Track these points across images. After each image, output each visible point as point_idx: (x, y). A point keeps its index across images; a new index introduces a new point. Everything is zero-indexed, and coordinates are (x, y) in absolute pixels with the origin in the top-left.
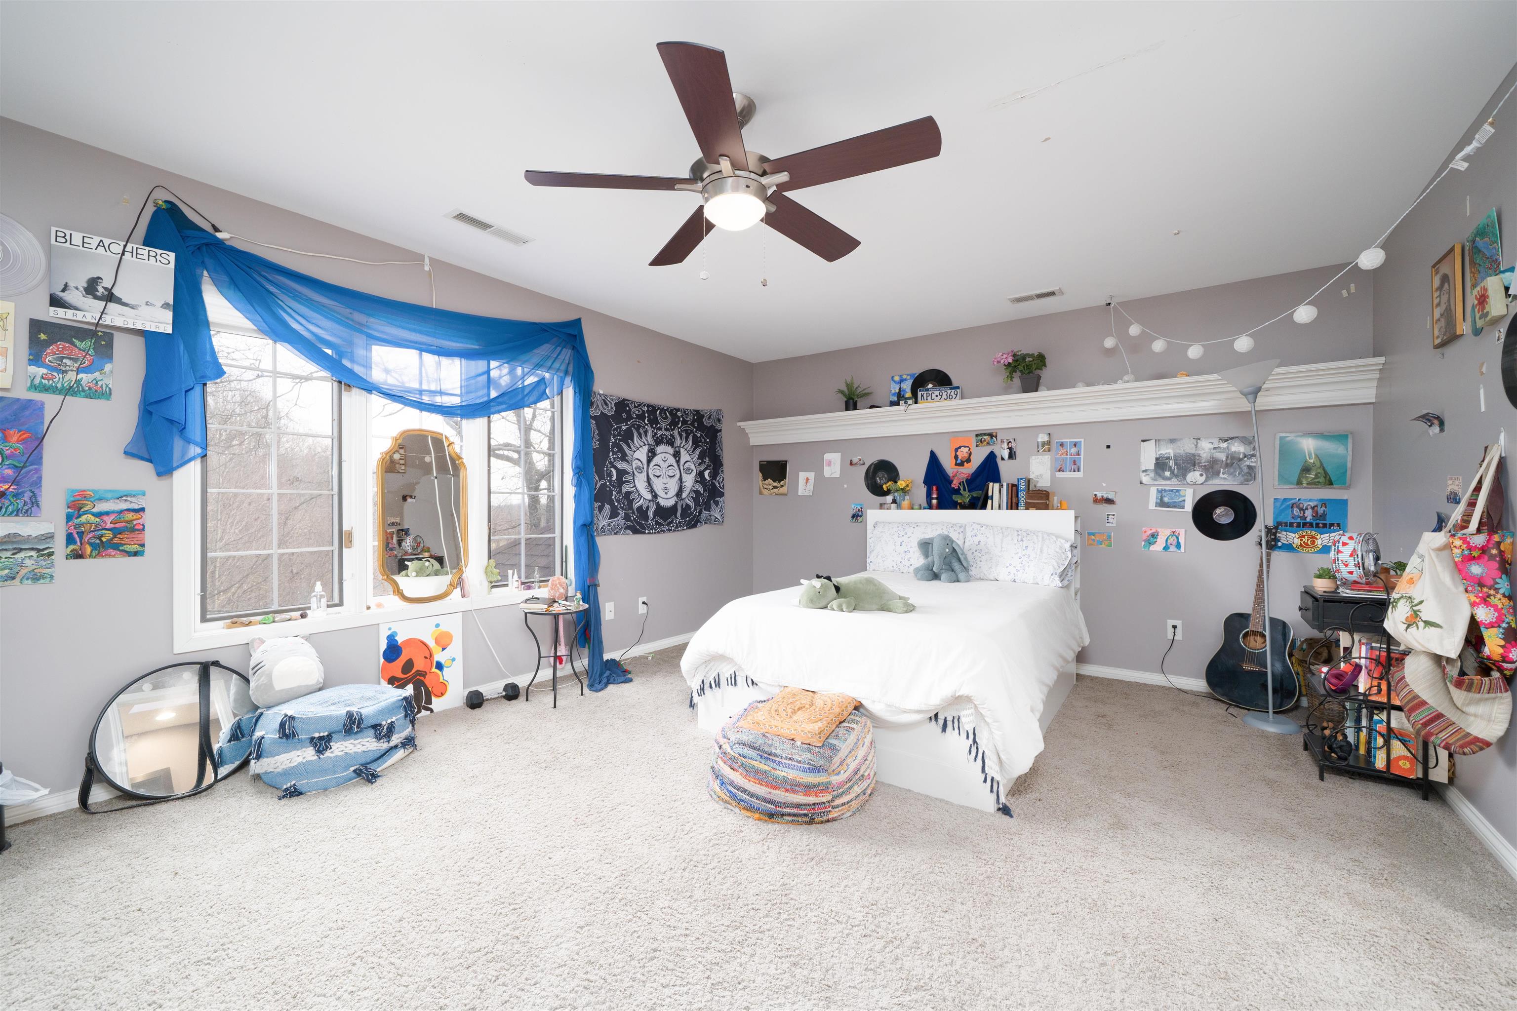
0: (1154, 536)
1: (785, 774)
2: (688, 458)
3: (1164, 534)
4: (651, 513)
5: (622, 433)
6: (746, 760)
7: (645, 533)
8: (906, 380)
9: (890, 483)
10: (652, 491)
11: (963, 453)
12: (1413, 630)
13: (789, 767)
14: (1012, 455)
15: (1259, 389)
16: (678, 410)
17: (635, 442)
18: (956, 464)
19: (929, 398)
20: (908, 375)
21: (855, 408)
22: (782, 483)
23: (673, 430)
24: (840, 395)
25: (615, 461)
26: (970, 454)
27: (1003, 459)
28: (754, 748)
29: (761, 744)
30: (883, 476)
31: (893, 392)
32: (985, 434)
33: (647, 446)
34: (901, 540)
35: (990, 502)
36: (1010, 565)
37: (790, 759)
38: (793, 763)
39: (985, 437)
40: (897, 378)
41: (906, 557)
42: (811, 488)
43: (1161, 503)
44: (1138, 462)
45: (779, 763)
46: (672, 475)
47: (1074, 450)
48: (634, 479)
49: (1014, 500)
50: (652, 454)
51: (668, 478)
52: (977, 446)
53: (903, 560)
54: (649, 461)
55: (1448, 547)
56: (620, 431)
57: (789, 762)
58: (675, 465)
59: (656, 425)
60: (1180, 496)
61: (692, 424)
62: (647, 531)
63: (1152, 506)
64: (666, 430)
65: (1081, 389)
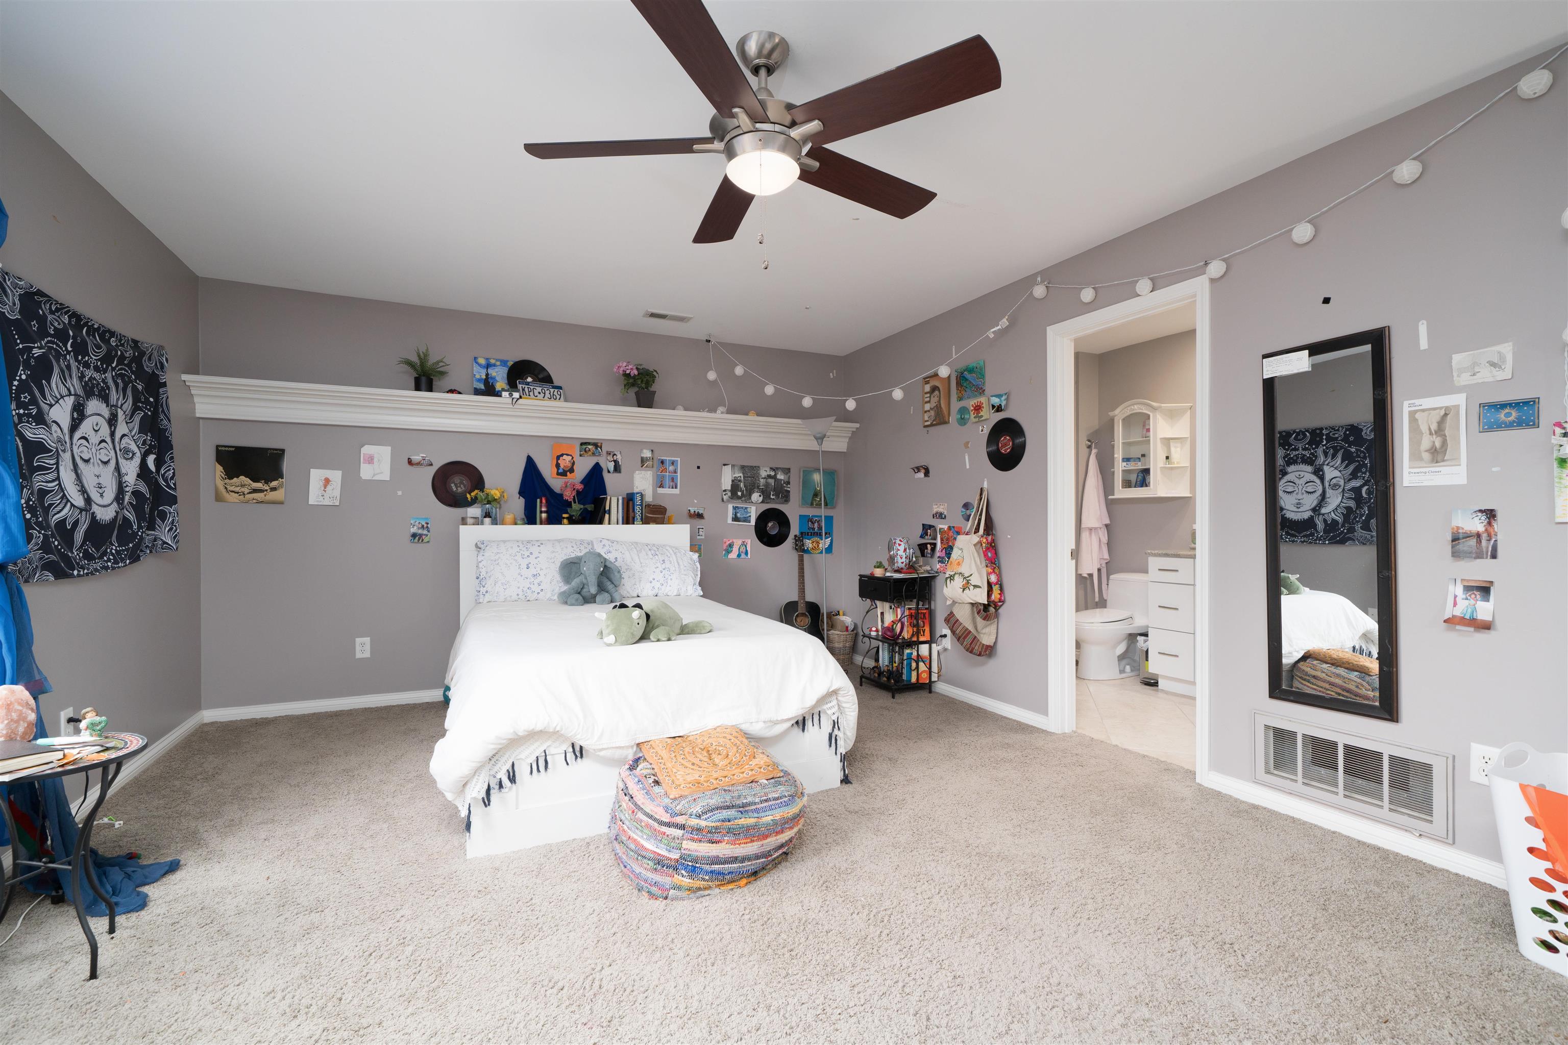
0: (731, 546)
1: (770, 818)
2: (126, 431)
3: (737, 543)
4: (79, 536)
5: (32, 362)
6: (732, 822)
7: (72, 576)
8: (494, 365)
9: (476, 491)
10: (83, 491)
11: (565, 462)
12: (967, 591)
13: (771, 808)
14: (617, 469)
15: (824, 436)
16: (112, 334)
17: (54, 385)
18: (558, 474)
19: (531, 393)
20: (497, 360)
21: (430, 389)
22: (274, 484)
23: (105, 371)
24: (406, 368)
25: (20, 422)
26: (573, 463)
27: (609, 472)
28: (728, 807)
29: (730, 799)
30: (461, 483)
31: (478, 376)
32: (589, 444)
33: (72, 398)
34: (526, 561)
35: (607, 516)
36: (654, 579)
37: (766, 801)
38: (770, 803)
39: (590, 447)
40: (482, 361)
41: (536, 582)
42: (337, 493)
43: (736, 519)
44: (720, 484)
45: (757, 811)
46: (105, 459)
47: (671, 468)
48: (57, 463)
49: (631, 514)
50: (79, 415)
51: (101, 465)
52: (581, 456)
53: (532, 586)
54: (74, 428)
55: (980, 543)
56: (29, 358)
57: (766, 804)
58: (108, 440)
59: (83, 357)
60: (747, 512)
61: (129, 365)
62: (75, 572)
63: (730, 521)
64: (97, 369)
65: (680, 412)
